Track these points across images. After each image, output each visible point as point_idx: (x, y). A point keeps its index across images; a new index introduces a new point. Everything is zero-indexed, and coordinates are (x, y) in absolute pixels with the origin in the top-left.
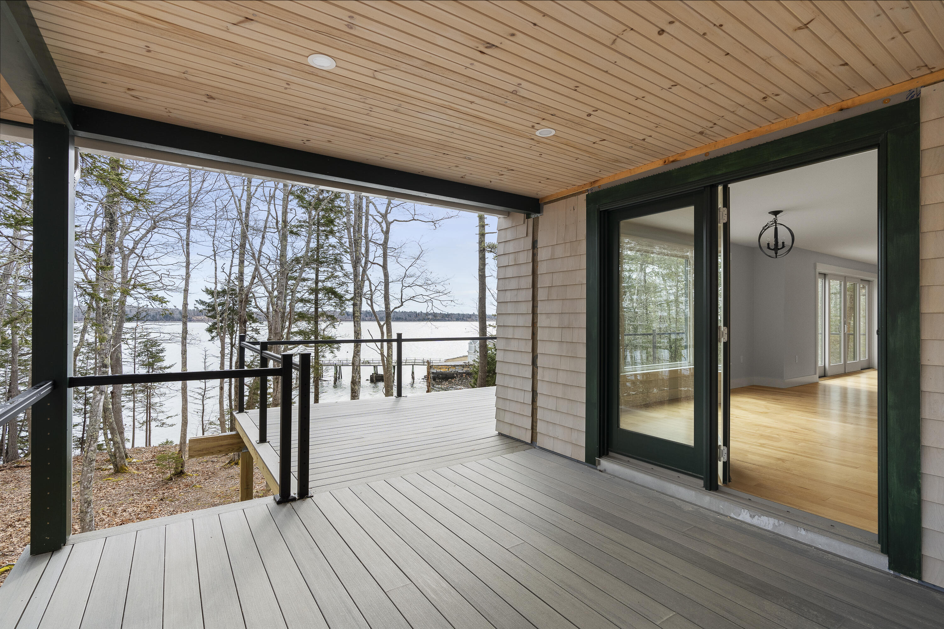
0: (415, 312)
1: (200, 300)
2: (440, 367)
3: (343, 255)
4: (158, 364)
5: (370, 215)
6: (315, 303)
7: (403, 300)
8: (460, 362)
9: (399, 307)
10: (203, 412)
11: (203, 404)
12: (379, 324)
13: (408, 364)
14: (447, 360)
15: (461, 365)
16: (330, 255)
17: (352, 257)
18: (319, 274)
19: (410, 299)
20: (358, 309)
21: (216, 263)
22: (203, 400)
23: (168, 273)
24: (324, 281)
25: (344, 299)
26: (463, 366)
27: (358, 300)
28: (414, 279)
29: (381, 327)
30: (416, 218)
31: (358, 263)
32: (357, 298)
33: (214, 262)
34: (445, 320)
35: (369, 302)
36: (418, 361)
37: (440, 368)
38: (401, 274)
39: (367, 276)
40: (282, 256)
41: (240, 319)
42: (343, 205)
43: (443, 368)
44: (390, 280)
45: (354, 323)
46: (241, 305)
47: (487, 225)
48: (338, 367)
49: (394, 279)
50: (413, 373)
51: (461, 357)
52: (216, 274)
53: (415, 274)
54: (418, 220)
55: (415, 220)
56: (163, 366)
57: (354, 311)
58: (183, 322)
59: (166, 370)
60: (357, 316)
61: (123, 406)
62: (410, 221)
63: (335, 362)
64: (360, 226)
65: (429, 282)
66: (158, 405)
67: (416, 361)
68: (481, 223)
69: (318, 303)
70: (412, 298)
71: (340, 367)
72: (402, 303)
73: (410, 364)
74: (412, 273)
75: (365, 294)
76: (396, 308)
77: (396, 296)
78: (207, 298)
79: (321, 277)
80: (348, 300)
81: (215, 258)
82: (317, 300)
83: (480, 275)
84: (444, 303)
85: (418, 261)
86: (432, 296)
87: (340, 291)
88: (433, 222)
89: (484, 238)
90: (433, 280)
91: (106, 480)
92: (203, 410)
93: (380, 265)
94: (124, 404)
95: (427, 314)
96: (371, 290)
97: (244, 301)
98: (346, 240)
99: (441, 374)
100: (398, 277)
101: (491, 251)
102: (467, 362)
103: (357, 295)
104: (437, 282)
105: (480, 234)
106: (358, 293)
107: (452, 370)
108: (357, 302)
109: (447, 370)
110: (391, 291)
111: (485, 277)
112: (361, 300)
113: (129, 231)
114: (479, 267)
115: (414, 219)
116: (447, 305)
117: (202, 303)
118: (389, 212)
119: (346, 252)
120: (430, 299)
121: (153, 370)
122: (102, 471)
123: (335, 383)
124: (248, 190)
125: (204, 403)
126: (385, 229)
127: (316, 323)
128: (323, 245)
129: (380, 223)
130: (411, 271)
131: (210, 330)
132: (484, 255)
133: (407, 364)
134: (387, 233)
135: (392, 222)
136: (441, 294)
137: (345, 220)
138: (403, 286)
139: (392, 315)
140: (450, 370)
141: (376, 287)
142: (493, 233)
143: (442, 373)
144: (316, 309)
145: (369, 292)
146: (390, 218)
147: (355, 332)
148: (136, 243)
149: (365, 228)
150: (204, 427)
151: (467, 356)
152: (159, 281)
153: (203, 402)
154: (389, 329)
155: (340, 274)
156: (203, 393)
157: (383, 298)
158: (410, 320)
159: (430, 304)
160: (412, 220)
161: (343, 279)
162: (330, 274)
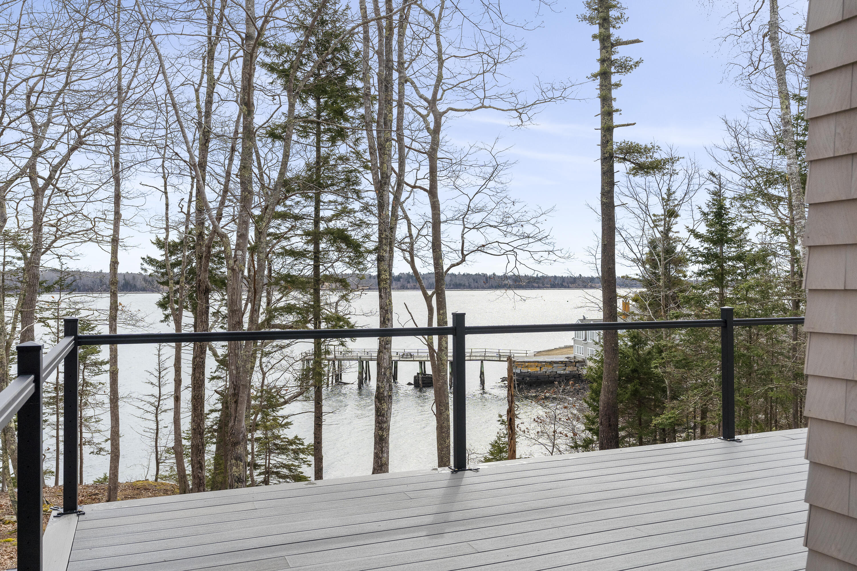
0: (485, 275)
1: (148, 257)
2: (527, 364)
3: (359, 172)
4: (93, 357)
5: (407, 104)
6: (315, 257)
7: (465, 253)
8: (560, 356)
9: (458, 264)
10: (157, 433)
11: (157, 420)
12: (425, 294)
13: (474, 358)
14: (538, 352)
15: (562, 362)
16: (338, 172)
17: (375, 174)
18: (321, 207)
19: (477, 250)
20: (386, 267)
21: (167, 198)
22: (157, 414)
23: (104, 217)
24: (330, 220)
25: (362, 249)
26: (565, 364)
27: (385, 251)
28: (483, 215)
29: (428, 299)
30: (487, 103)
31: (385, 184)
32: (385, 247)
33: (164, 196)
34: (533, 288)
35: (407, 255)
36: (490, 355)
37: (527, 367)
38: (461, 207)
39: (404, 211)
40: (245, 167)
41: (199, 286)
42: (359, 84)
43: (531, 366)
44: (443, 218)
45: (380, 292)
46: (200, 262)
47: (617, 111)
48: (364, 362)
49: (450, 215)
50: (482, 373)
51: (561, 348)
52: (167, 214)
53: (485, 206)
54: (490, 107)
55: (486, 107)
56: (100, 361)
57: (379, 271)
58: (111, 292)
59: (103, 366)
60: (385, 280)
61: (46, 421)
62: (476, 109)
63: (359, 355)
64: (388, 118)
65: (511, 220)
66: (93, 420)
67: (487, 354)
68: (606, 108)
69: (318, 258)
70: (481, 248)
71: (367, 362)
72: (464, 256)
73: (478, 358)
74: (480, 205)
75: (401, 243)
76: (453, 266)
77: (453, 246)
78: (159, 255)
79: (325, 213)
80: (370, 252)
81: (166, 189)
82: (317, 252)
83: (603, 204)
84: (537, 256)
85: (491, 184)
86: (515, 244)
87: (356, 235)
88: (516, 110)
89: (611, 135)
90: (516, 216)
91: (5, 542)
92: (157, 429)
93: (425, 190)
94: (47, 418)
95: (505, 277)
96: (411, 236)
97: (205, 257)
98: (364, 146)
99: (529, 377)
100: (456, 213)
101: (624, 159)
102: (572, 356)
103: (384, 241)
104: (525, 219)
105: (603, 129)
106: (386, 239)
107: (548, 370)
108: (384, 254)
109: (538, 369)
110: (444, 238)
111: (614, 207)
112: (391, 251)
113: (41, 150)
114: (603, 189)
115: (483, 107)
116: (542, 259)
117: (151, 261)
118: (439, 97)
119: (366, 167)
120: (512, 248)
121: (85, 367)
122: (4, 524)
123: (360, 388)
124: (210, 73)
125: (159, 419)
126: (432, 126)
127: (317, 292)
128: (328, 158)
129: (424, 117)
130: (480, 200)
131: (163, 305)
132: (612, 166)
133: (472, 358)
134: (436, 132)
135: (445, 112)
136: (531, 240)
137: (362, 111)
138: (465, 227)
139: (447, 279)
140: (544, 370)
141: (419, 231)
142: (628, 125)
143: (530, 375)
144: (316, 268)
145: (407, 240)
146: (441, 107)
147: (381, 308)
148: (54, 169)
149: (398, 122)
150: (159, 456)
151: (571, 347)
152: (91, 229)
153: (157, 417)
154: (441, 302)
155: (356, 206)
156: (157, 404)
157: (431, 250)
158: (477, 288)
159: (512, 258)
160: (481, 107)
161: (359, 215)
162: (339, 207)
